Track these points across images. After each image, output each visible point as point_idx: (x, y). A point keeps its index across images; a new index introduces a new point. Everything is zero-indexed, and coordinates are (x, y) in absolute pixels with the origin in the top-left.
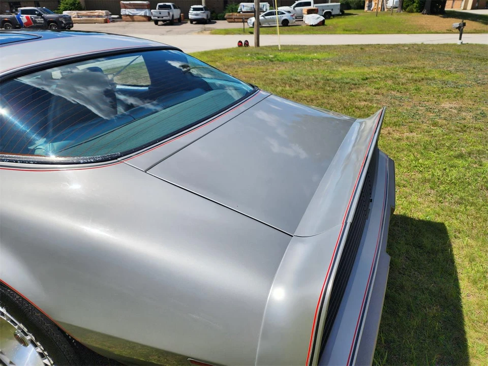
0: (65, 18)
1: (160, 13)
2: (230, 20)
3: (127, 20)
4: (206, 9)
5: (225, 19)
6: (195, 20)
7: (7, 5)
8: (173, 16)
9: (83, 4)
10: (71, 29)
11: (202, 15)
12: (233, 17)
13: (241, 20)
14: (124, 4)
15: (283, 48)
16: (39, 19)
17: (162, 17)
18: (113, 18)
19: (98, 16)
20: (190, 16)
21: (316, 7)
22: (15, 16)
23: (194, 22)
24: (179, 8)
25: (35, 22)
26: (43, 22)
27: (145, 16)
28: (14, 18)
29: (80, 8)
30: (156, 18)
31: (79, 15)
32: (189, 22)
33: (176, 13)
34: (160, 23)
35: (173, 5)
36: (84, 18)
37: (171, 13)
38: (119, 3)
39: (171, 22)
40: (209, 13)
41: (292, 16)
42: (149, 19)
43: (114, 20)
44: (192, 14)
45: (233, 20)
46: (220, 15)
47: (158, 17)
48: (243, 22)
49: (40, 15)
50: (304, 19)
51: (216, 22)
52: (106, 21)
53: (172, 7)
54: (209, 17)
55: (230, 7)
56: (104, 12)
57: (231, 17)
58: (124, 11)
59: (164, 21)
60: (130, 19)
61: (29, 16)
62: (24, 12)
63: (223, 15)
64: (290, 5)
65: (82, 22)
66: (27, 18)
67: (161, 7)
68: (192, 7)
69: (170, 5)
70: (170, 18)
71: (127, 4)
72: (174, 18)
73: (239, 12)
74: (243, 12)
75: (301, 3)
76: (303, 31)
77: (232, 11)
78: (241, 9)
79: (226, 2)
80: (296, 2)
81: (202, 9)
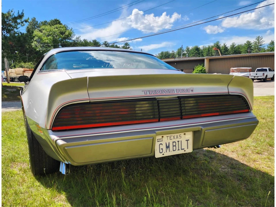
1: (257, 74)
9: (207, 70)
14: (232, 69)
17: (258, 77)
34: (255, 81)
37: (265, 74)
47: (254, 77)
53: (268, 70)
58: (231, 74)
69: (267, 69)
70: (264, 77)
71: (235, 70)
72: (268, 77)
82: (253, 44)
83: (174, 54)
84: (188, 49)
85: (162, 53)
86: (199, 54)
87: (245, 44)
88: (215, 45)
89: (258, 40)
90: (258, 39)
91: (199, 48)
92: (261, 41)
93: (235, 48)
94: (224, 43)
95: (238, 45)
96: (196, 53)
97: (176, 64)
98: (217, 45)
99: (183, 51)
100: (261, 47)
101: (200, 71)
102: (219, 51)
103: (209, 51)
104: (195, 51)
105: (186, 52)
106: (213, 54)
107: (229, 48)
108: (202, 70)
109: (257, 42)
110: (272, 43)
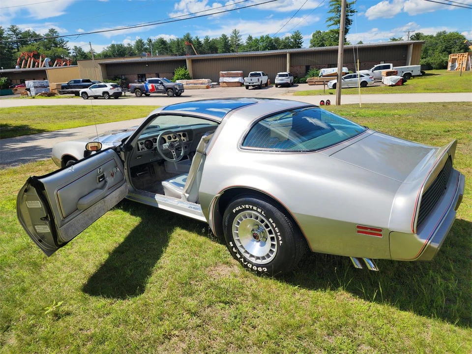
0: (179, 85)
1: (251, 80)
2: (311, 83)
3: (223, 86)
4: (290, 75)
5: (307, 83)
6: (279, 84)
7: (136, 76)
8: (262, 81)
9: (191, 75)
10: (182, 94)
11: (287, 80)
12: (314, 81)
13: (322, 83)
14: (222, 73)
17: (253, 83)
18: (213, 85)
19: (202, 84)
20: (276, 82)
21: (395, 69)
22: (144, 84)
23: (279, 86)
24: (267, 75)
25: (157, 89)
26: (163, 89)
27: (238, 82)
28: (143, 86)
29: (189, 78)
30: (248, 84)
31: (188, 83)
32: (275, 86)
33: (264, 79)
34: (250, 88)
35: (262, 73)
37: (260, 80)
38: (219, 73)
39: (260, 87)
40: (292, 78)
41: (371, 78)
42: (242, 84)
43: (213, 86)
44: (278, 80)
45: (313, 83)
46: (302, 79)
47: (250, 83)
48: (324, 84)
49: (162, 83)
50: (382, 80)
51: (298, 85)
52: (208, 87)
54: (292, 82)
55: (311, 72)
56: (207, 80)
57: (312, 81)
58: (221, 79)
59: (253, 86)
60: (226, 86)
61: (154, 84)
62: (150, 82)
63: (304, 79)
64: (368, 69)
66: (152, 86)
67: (252, 75)
68: (278, 74)
69: (260, 73)
70: (259, 83)
71: (225, 74)
72: (263, 83)
73: (320, 77)
74: (324, 76)
75: (380, 66)
76: (381, 91)
77: (313, 76)
78: (322, 74)
79: (308, 68)
80: (376, 66)
81: (286, 75)
82: (230, 38)
83: (131, 48)
84: (150, 41)
85: (113, 46)
86: (166, 49)
87: (221, 38)
88: (185, 38)
89: (235, 34)
90: (235, 32)
91: (166, 41)
92: (238, 34)
93: (209, 43)
94: (196, 36)
95: (213, 39)
96: (162, 48)
97: (146, 65)
98: (188, 39)
99: (144, 45)
100: (239, 42)
101: (182, 75)
102: (192, 46)
103: (179, 45)
104: (161, 45)
105: (148, 47)
106: (185, 50)
107: (203, 42)
108: (185, 75)
109: (233, 36)
110: (250, 38)
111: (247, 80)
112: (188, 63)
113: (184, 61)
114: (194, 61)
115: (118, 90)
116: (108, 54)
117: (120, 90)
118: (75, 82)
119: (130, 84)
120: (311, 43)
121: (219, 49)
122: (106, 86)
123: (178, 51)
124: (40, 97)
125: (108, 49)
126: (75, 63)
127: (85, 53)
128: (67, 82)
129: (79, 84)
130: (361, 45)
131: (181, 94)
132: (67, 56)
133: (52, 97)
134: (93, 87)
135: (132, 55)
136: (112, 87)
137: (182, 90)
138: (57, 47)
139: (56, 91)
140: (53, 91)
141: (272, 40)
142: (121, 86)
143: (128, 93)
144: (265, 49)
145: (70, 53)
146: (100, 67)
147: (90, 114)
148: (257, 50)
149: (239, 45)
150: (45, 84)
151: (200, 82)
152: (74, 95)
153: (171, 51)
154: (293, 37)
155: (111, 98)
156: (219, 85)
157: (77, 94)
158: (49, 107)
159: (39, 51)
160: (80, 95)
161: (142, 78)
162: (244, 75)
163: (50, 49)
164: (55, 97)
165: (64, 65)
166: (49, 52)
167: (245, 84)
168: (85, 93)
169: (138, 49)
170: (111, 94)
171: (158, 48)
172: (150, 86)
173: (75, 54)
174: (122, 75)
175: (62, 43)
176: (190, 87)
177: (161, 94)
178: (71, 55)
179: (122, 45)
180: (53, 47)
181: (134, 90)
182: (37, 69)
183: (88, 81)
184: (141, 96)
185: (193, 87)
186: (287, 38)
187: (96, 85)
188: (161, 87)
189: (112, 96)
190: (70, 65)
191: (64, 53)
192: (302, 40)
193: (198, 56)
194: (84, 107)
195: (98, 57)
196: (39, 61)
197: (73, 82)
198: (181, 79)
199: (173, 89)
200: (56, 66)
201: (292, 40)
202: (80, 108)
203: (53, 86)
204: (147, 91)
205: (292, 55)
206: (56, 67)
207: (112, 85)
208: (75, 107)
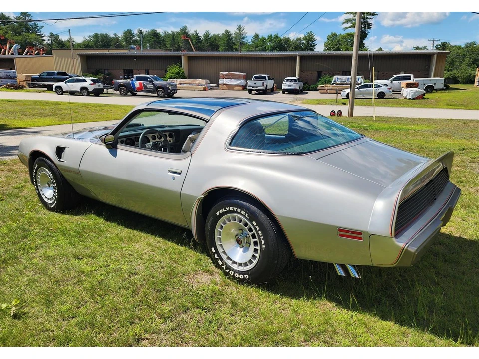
1: (255, 84)
2: (323, 91)
3: (223, 88)
4: (299, 80)
5: (318, 90)
6: (287, 90)
7: (121, 72)
8: (267, 86)
9: (186, 73)
10: (175, 95)
11: (295, 86)
12: (326, 88)
13: (335, 92)
14: (222, 74)
15: (378, 119)
16: (150, 85)
17: (257, 87)
18: (211, 87)
19: (198, 84)
20: (284, 87)
21: (416, 81)
22: (131, 81)
23: (286, 93)
24: (273, 79)
25: (146, 87)
26: (152, 87)
27: (240, 85)
28: (129, 83)
29: (183, 77)
30: (251, 88)
31: (182, 82)
32: (281, 92)
33: (270, 84)
34: (253, 92)
35: (268, 77)
36: (185, 86)
37: (265, 84)
38: (219, 74)
39: (265, 92)
40: (301, 84)
41: (389, 89)
42: (245, 88)
44: (286, 85)
45: (325, 91)
46: (312, 86)
47: (253, 87)
48: (337, 93)
49: (151, 81)
50: (402, 92)
51: (308, 93)
52: (205, 89)
54: (301, 88)
55: (323, 79)
56: (204, 81)
57: (324, 88)
58: (221, 81)
59: (257, 90)
60: (227, 88)
61: (142, 82)
62: (138, 79)
63: (315, 86)
64: (387, 79)
65: (184, 89)
66: (140, 84)
68: (286, 78)
69: (265, 77)
70: (264, 88)
71: (226, 75)
72: (268, 88)
73: (333, 84)
74: (338, 84)
75: (400, 76)
76: (400, 104)
77: (326, 83)
78: (335, 81)
79: (320, 74)
80: (395, 76)
81: (295, 81)
82: (233, 36)
83: (118, 39)
84: (141, 32)
85: (96, 36)
86: (160, 43)
87: (223, 34)
88: (181, 32)
89: (240, 31)
90: (240, 28)
91: (159, 34)
92: (243, 32)
93: (210, 38)
95: (214, 35)
96: (155, 41)
97: (135, 60)
98: (185, 33)
99: (134, 36)
100: (244, 40)
101: (176, 74)
102: (190, 41)
103: (174, 40)
104: (153, 38)
105: (138, 39)
106: (181, 45)
107: (202, 38)
108: (179, 73)
109: (238, 33)
110: (257, 36)
111: (251, 83)
112: (184, 61)
113: (179, 58)
114: (190, 58)
115: (99, 86)
116: (90, 45)
117: (101, 86)
118: (49, 74)
119: (114, 80)
120: (326, 46)
121: (220, 47)
122: (85, 81)
123: (172, 46)
124: (5, 89)
125: (89, 39)
126: (49, 53)
127: (62, 42)
128: (39, 74)
129: (53, 77)
130: (380, 52)
131: (173, 94)
132: (41, 44)
133: (20, 90)
134: (69, 82)
135: (119, 46)
136: (92, 83)
137: (175, 90)
138: (29, 32)
139: (25, 84)
140: (22, 83)
141: (281, 40)
142: (104, 82)
143: (110, 91)
144: (273, 49)
145: (45, 41)
146: (79, 59)
147: (65, 111)
148: (264, 50)
149: (243, 44)
150: (12, 75)
151: (197, 82)
152: (46, 89)
153: (165, 45)
154: (305, 39)
155: (91, 94)
156: (219, 87)
157: (50, 88)
158: (15, 101)
159: (6, 36)
160: (54, 90)
161: (129, 74)
162: (247, 78)
163: (20, 35)
164: (23, 91)
165: (37, 54)
166: (19, 38)
167: (248, 87)
168: (60, 87)
169: (126, 41)
170: (90, 90)
171: (149, 41)
172: (137, 84)
173: (50, 42)
174: (105, 69)
175: (36, 28)
176: (185, 87)
177: (150, 94)
178: (45, 43)
179: (107, 35)
180: (25, 32)
181: (119, 88)
182: (4, 56)
183: (65, 74)
184: (126, 95)
185: (188, 87)
186: (299, 39)
187: (73, 79)
188: (150, 86)
189: (91, 92)
190: (43, 54)
191: (37, 40)
192: (316, 42)
193: (195, 53)
194: (57, 103)
195: (78, 47)
196: (6, 48)
197: (46, 74)
198: (174, 78)
199: (164, 88)
200: (27, 54)
201: (304, 42)
202: (52, 104)
203: (21, 77)
204: (134, 89)
205: (303, 58)
206: (26, 56)
207: (92, 80)
208: (47, 103)
